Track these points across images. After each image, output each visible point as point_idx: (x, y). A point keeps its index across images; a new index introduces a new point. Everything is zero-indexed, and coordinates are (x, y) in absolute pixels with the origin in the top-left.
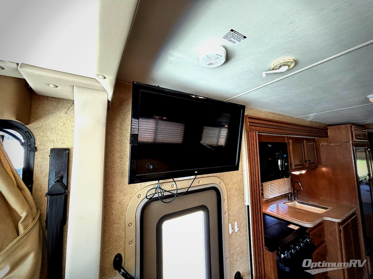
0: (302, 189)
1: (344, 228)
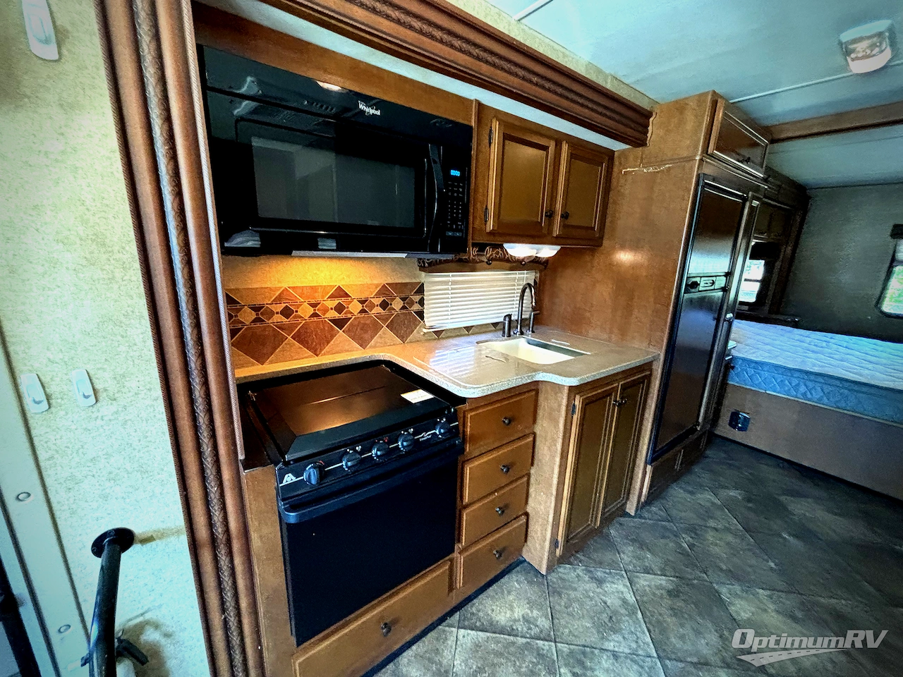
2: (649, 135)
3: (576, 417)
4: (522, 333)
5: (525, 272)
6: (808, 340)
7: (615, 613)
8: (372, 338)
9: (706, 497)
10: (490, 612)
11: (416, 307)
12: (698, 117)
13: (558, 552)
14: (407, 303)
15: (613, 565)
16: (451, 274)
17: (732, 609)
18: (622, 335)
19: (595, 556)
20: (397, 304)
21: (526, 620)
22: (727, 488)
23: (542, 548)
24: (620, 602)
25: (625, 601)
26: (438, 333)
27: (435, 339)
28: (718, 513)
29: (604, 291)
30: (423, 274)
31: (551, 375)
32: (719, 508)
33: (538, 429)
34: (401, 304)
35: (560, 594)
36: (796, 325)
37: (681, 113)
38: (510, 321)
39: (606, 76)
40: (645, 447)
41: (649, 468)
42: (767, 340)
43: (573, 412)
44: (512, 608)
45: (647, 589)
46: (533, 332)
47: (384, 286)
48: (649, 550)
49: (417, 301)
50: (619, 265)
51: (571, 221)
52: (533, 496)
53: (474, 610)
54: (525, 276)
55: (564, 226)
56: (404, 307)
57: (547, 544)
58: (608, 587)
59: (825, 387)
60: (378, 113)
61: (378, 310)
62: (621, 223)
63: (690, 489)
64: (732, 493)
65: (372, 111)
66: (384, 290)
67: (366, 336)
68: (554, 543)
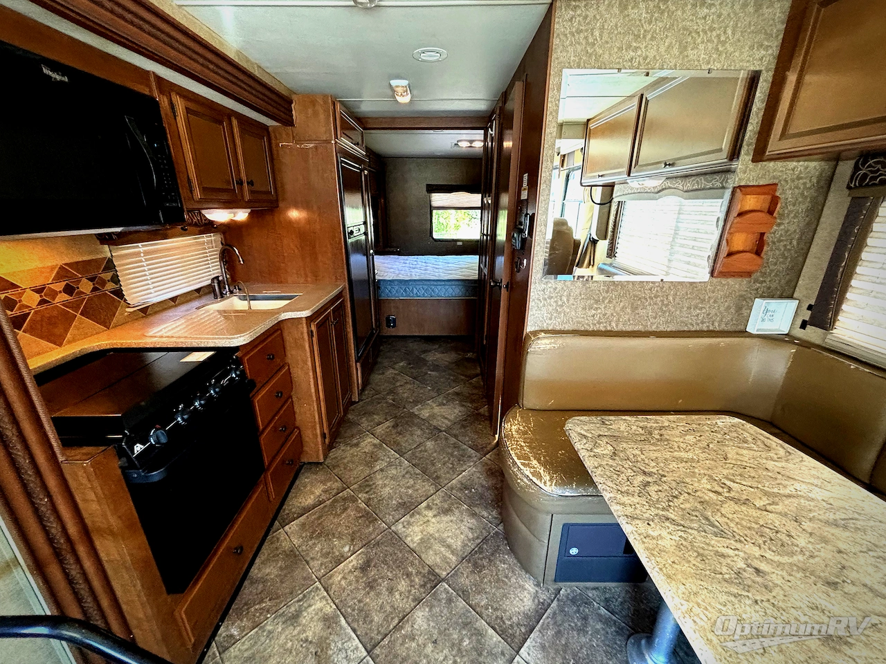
0: (242, 262)
1: (319, 326)
2: (294, 117)
3: (315, 339)
4: (231, 292)
5: (212, 234)
6: (408, 262)
7: (373, 453)
8: (66, 331)
9: (390, 373)
10: (299, 505)
11: (110, 286)
12: (327, 111)
13: (327, 441)
14: (97, 283)
15: (360, 432)
16: (140, 244)
17: (421, 416)
19: (347, 435)
20: (86, 287)
21: (325, 491)
22: (398, 363)
23: (316, 444)
24: (373, 447)
25: (375, 445)
26: (144, 310)
27: (143, 317)
28: (399, 378)
29: (290, 244)
30: (106, 247)
31: (290, 313)
32: (398, 374)
33: (289, 360)
34: (90, 285)
35: (338, 466)
36: (399, 254)
37: (314, 105)
38: (219, 283)
39: (252, 63)
41: (358, 364)
42: (390, 266)
43: (312, 336)
44: (313, 493)
45: (383, 432)
47: (61, 268)
48: (374, 414)
49: (109, 279)
51: (257, 187)
52: (298, 411)
53: (287, 512)
54: (213, 238)
55: (252, 192)
56: (95, 289)
57: (319, 439)
58: (363, 444)
59: (424, 287)
60: (66, 79)
61: (64, 297)
62: (289, 187)
63: (381, 372)
64: (401, 364)
65: (58, 78)
66: (62, 273)
67: (58, 331)
68: (324, 436)
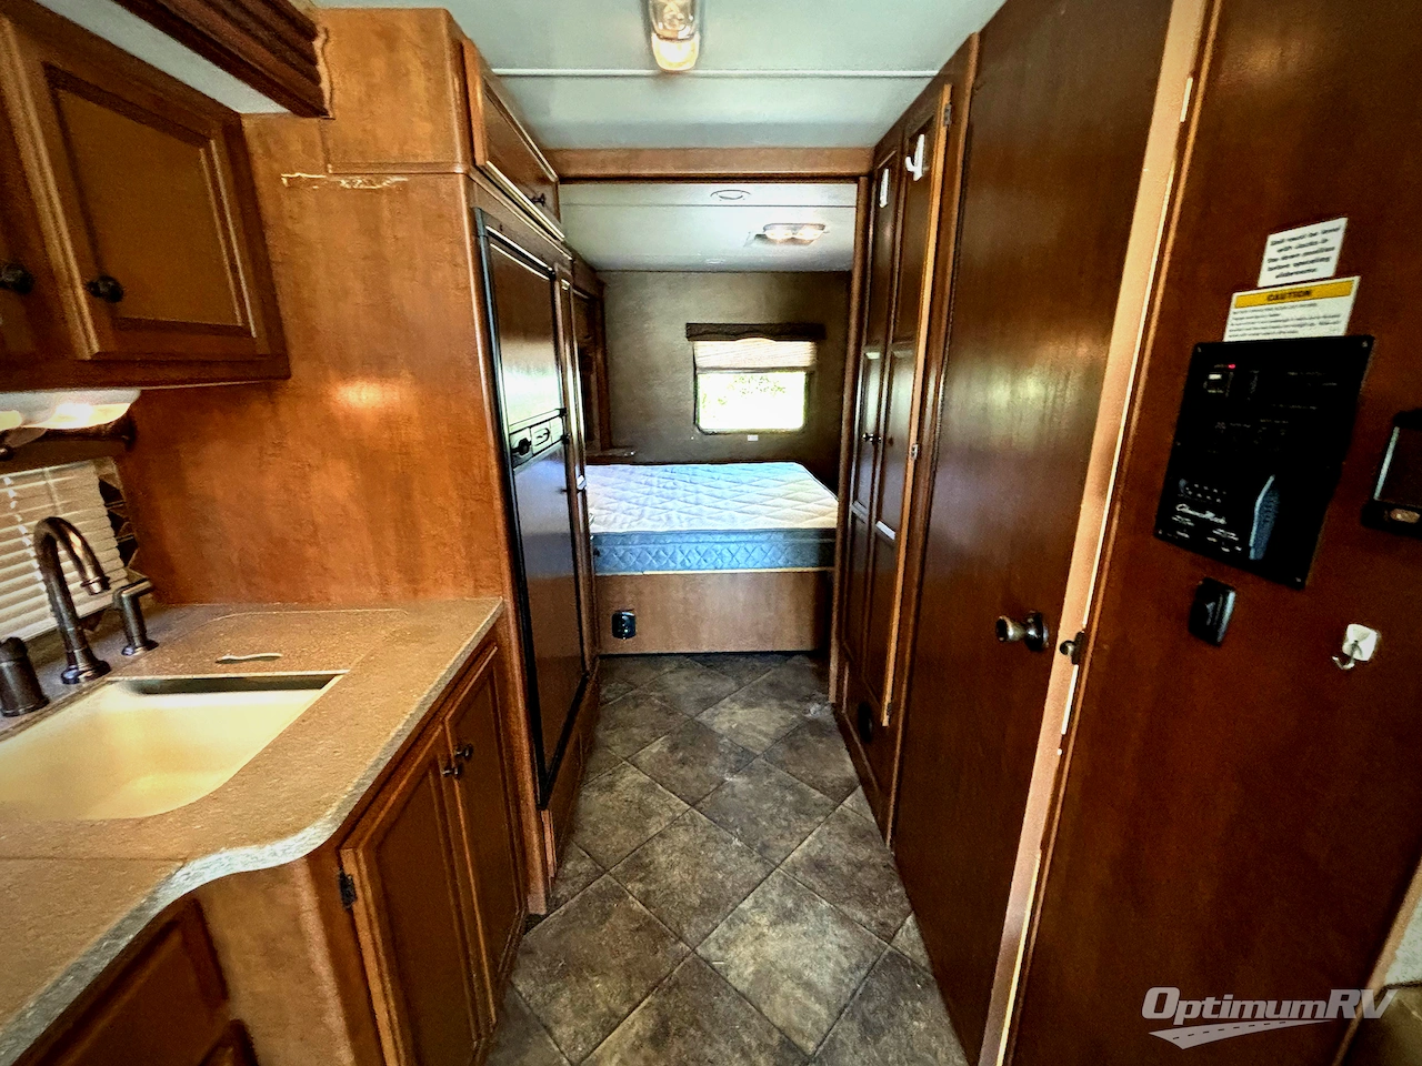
18: (413, 581)
40: (529, 786)
46: (149, 645)
50: (353, 419)
